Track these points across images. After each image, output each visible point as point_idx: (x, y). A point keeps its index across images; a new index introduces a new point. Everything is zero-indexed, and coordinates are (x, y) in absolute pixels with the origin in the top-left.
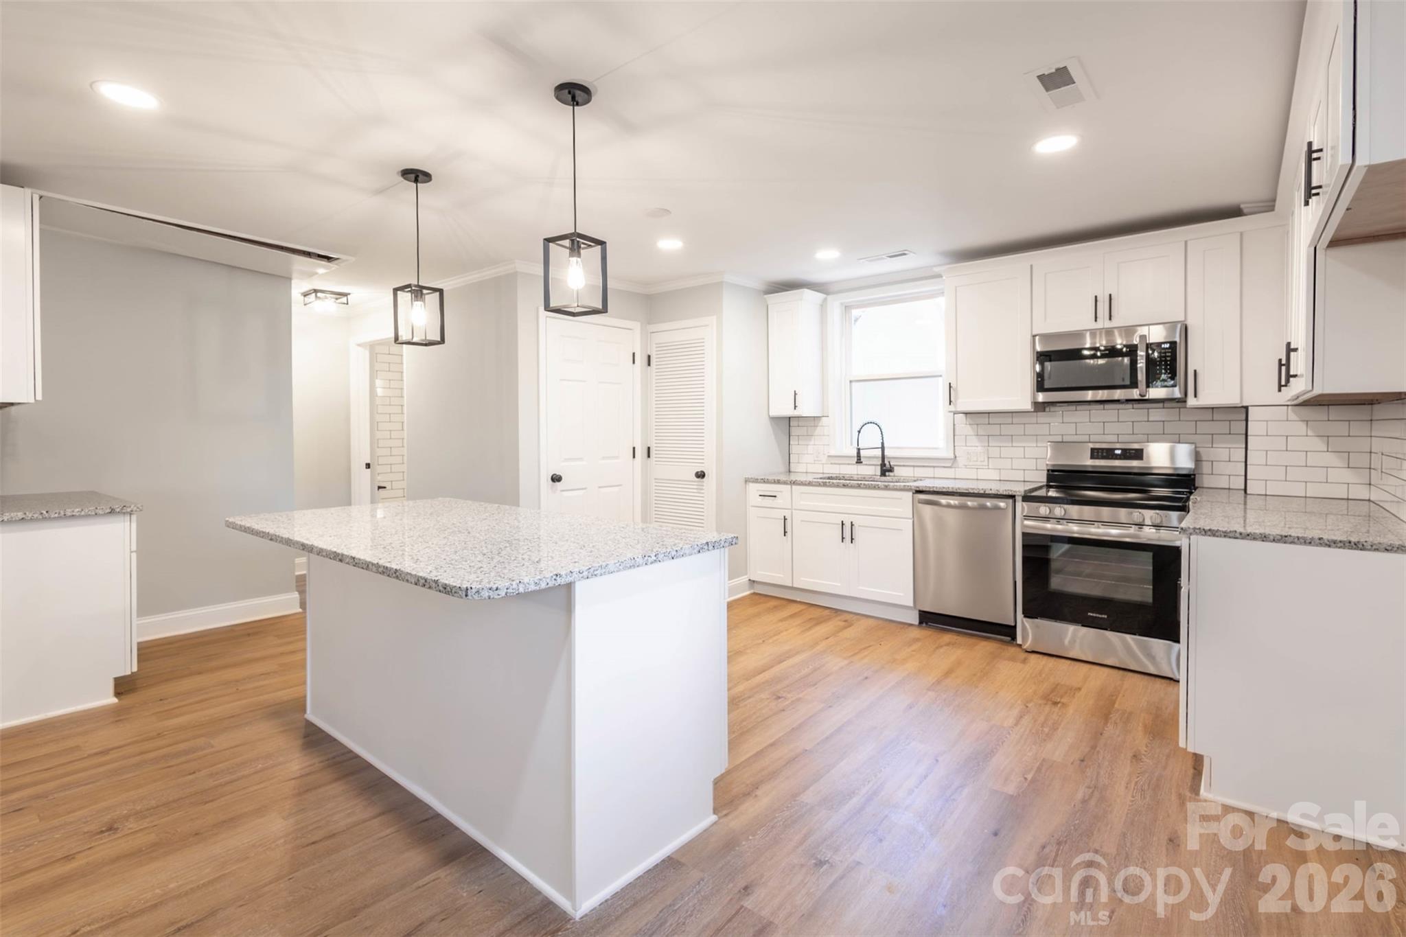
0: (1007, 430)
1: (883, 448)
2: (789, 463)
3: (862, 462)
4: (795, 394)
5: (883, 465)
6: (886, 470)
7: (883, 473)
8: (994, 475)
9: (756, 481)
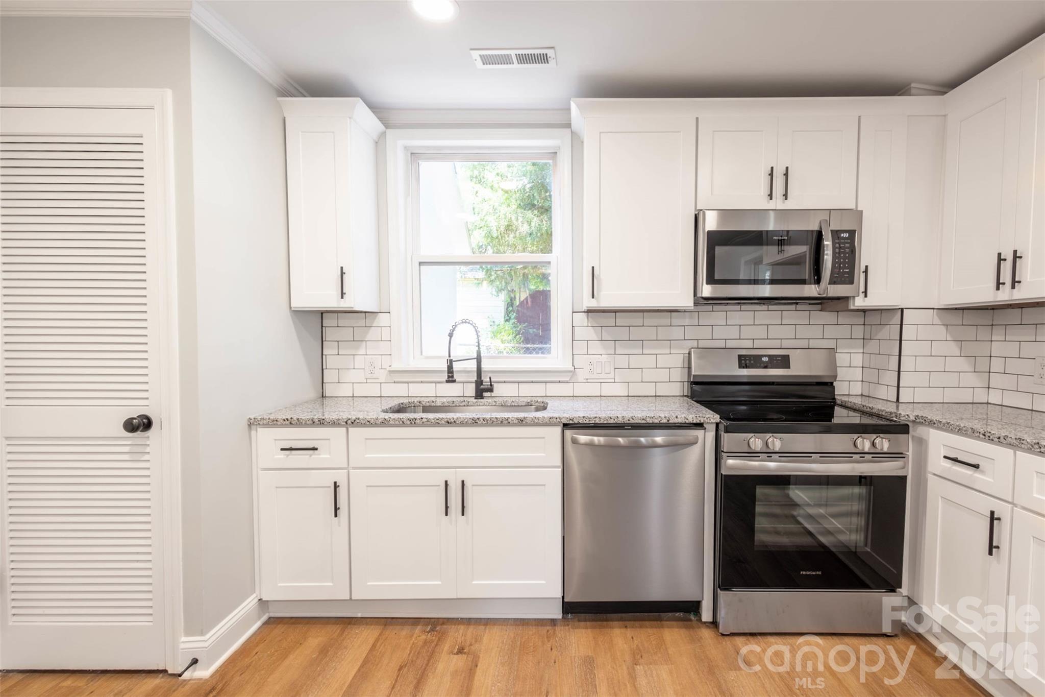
0: (636, 333)
1: (479, 360)
2: (323, 383)
3: (454, 381)
4: (342, 273)
5: (479, 382)
6: (482, 390)
7: (479, 394)
9: (273, 423)
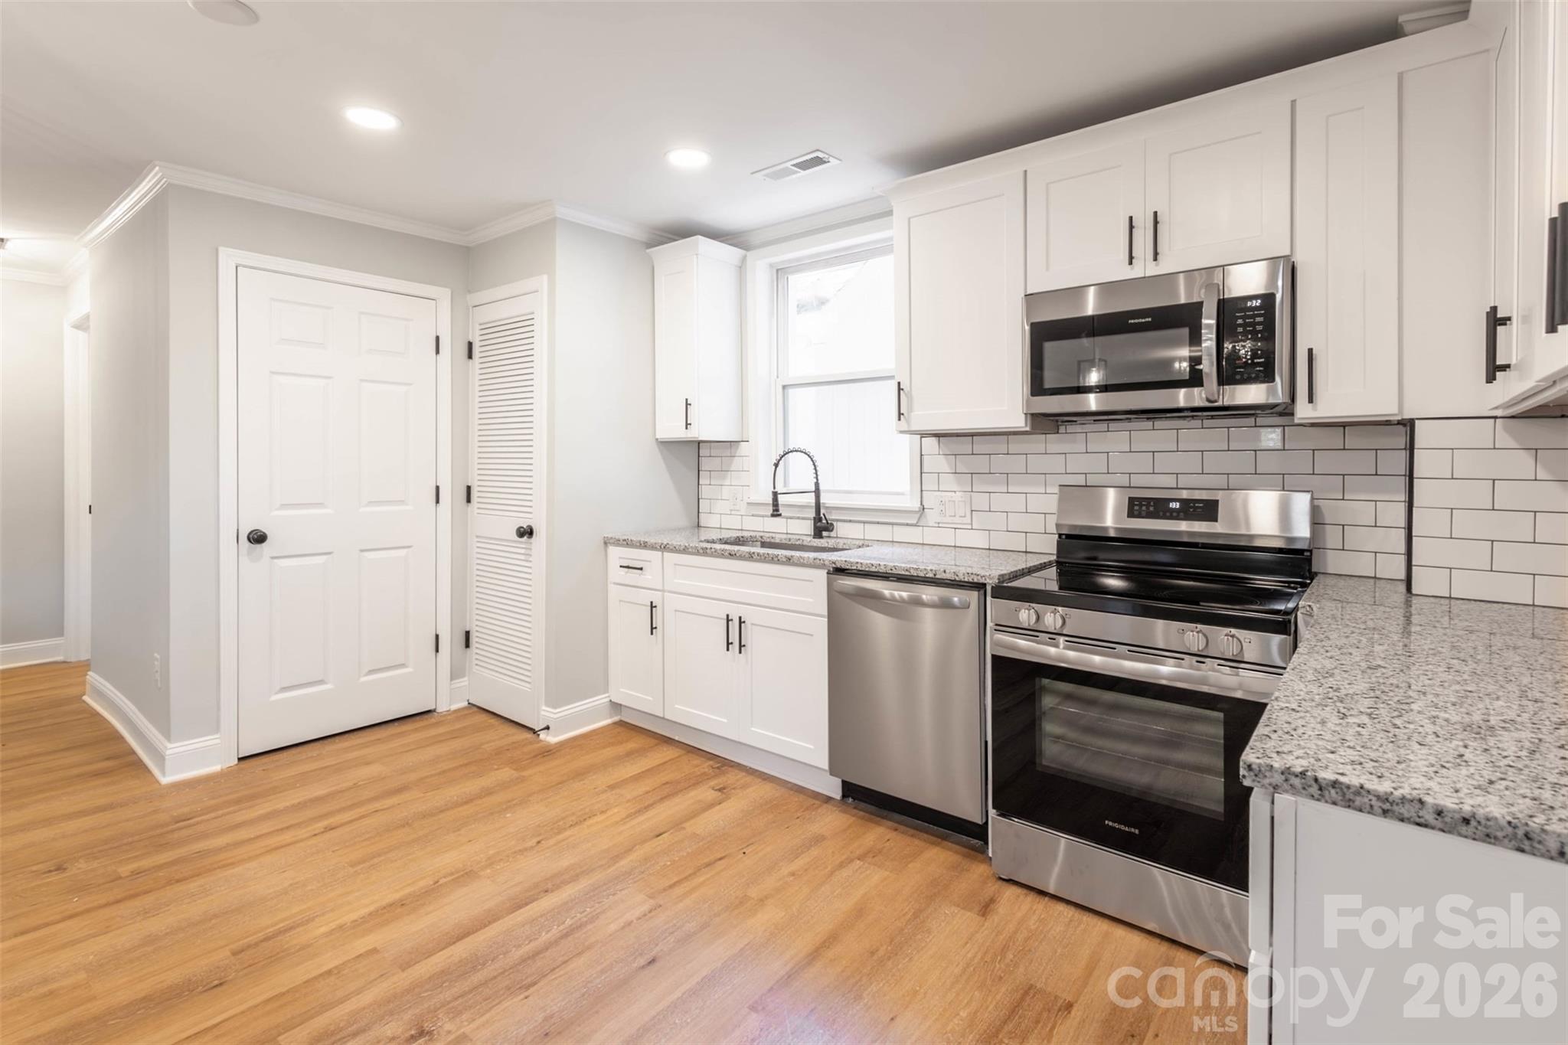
0: (1000, 463)
1: (817, 492)
2: (698, 512)
3: (780, 515)
4: (687, 404)
5: (818, 519)
6: (822, 527)
7: (818, 533)
8: (978, 540)
9: (618, 543)
